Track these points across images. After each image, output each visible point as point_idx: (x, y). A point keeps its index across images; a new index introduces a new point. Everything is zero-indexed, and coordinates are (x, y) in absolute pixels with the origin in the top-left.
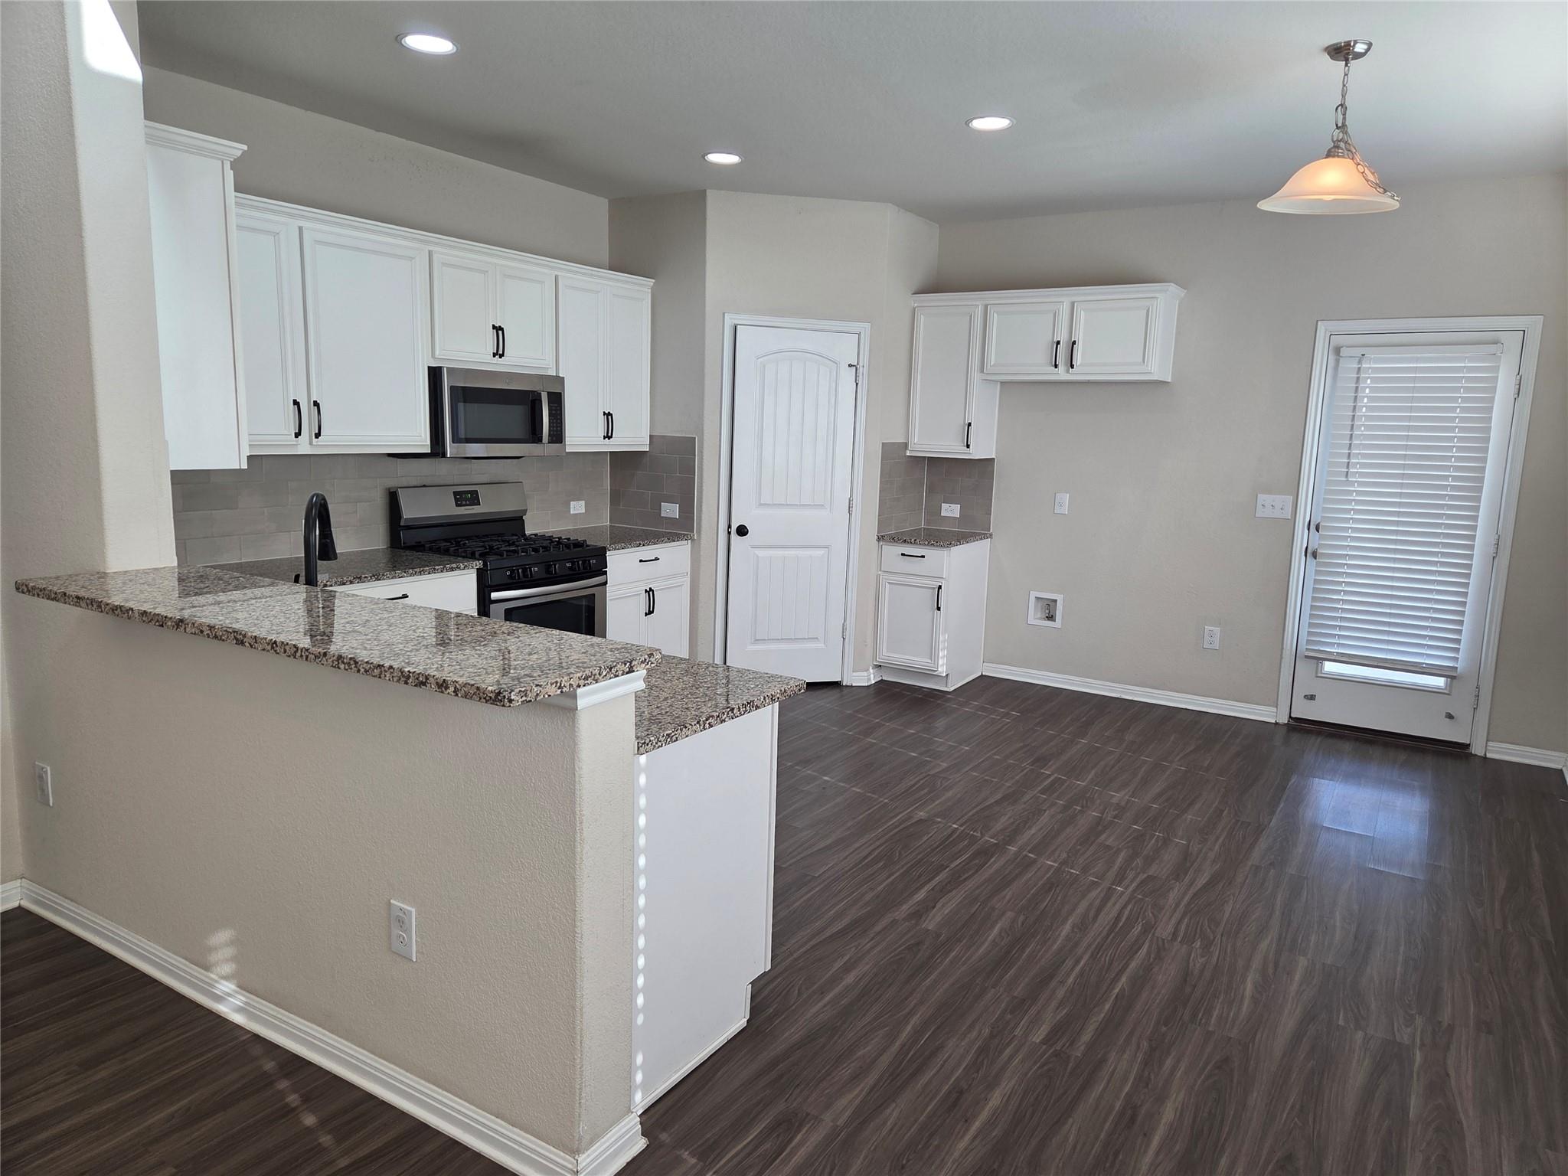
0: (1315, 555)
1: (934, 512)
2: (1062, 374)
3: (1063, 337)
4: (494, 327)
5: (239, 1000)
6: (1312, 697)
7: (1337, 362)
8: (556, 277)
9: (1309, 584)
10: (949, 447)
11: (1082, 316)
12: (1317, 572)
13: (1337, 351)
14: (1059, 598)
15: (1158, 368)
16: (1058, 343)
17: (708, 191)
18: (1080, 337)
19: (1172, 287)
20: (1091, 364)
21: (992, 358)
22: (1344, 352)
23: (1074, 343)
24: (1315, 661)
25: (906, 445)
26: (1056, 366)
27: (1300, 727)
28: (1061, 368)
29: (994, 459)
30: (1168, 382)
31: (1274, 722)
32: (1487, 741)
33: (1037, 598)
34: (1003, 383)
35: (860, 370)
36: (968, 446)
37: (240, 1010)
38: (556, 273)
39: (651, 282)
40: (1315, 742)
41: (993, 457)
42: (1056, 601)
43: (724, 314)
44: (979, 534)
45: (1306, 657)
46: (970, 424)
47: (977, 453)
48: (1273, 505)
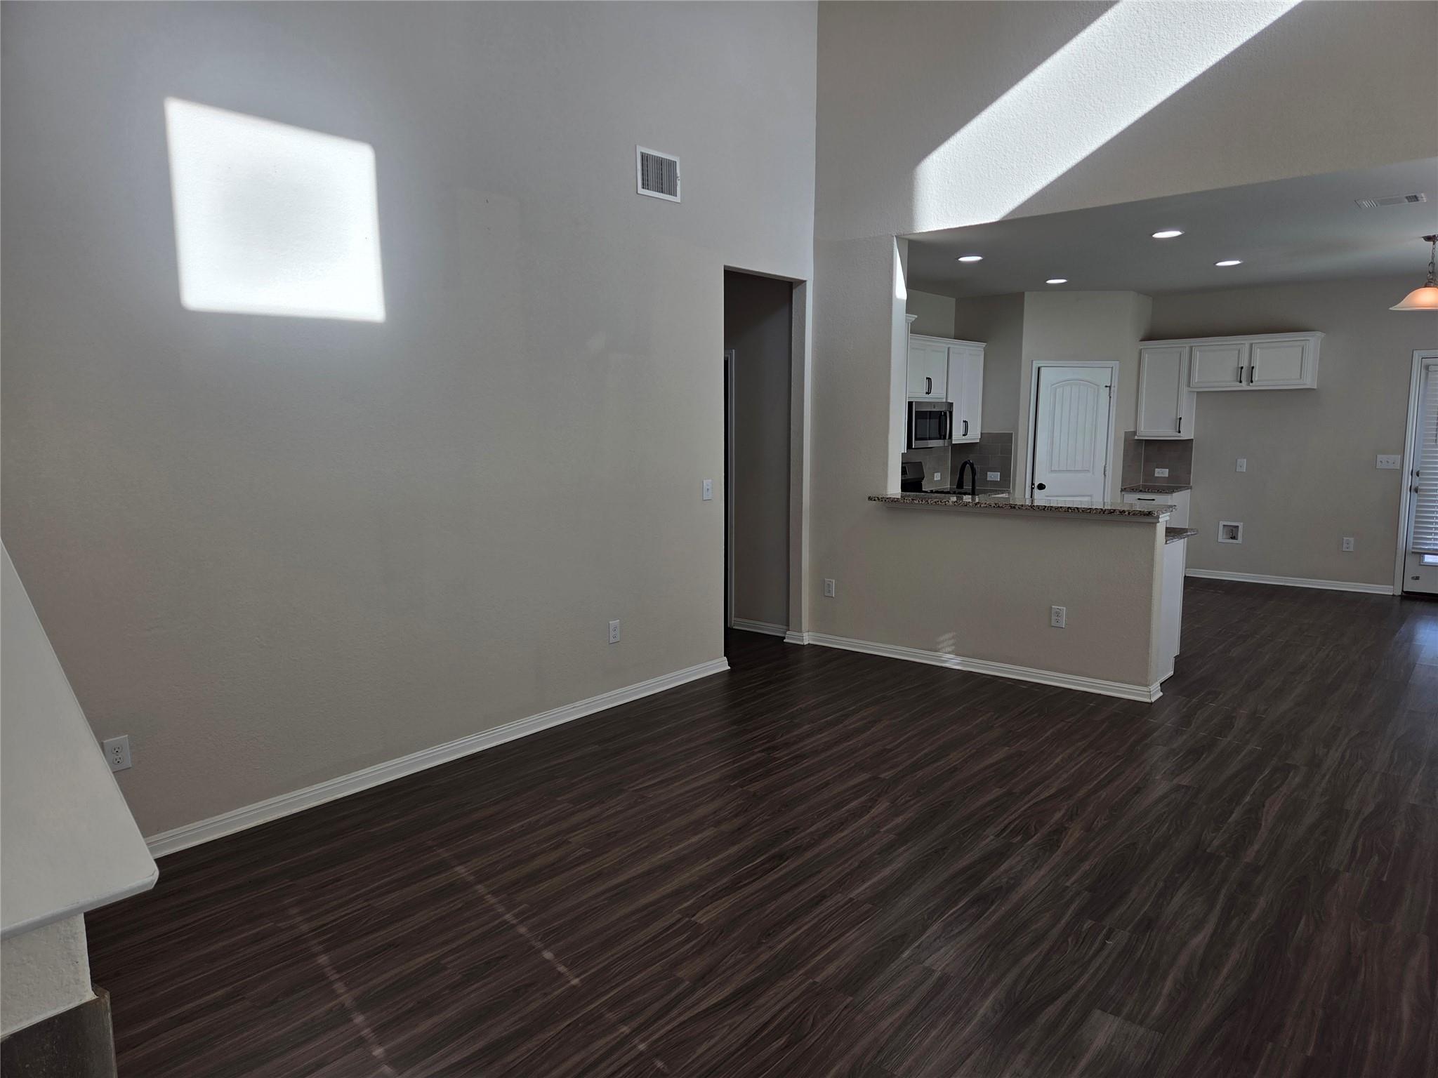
0: (1416, 490)
1: (1149, 475)
2: (1244, 386)
3: (1245, 364)
4: (927, 378)
5: (959, 659)
6: (1417, 578)
7: (1427, 374)
8: (949, 349)
9: (1414, 508)
10: (1165, 432)
11: (1258, 352)
12: (1418, 501)
13: (1427, 367)
14: (1240, 525)
15: (1310, 382)
16: (1242, 368)
17: (1026, 293)
18: (1257, 364)
19: (1319, 334)
20: (1262, 380)
21: (1196, 378)
22: (1432, 368)
23: (1253, 368)
24: (1418, 556)
25: (1135, 433)
26: (1241, 382)
27: (1409, 597)
28: (1244, 383)
29: (1192, 440)
30: (1314, 389)
31: (1391, 594)
33: (1224, 526)
34: (1198, 392)
35: (1112, 388)
36: (1179, 432)
37: (958, 664)
38: (949, 346)
39: (984, 345)
40: (1418, 606)
41: (1192, 438)
42: (1238, 526)
43: (1032, 361)
44: (1181, 487)
45: (1413, 552)
46: (1180, 419)
47: (1185, 435)
48: (1387, 461)
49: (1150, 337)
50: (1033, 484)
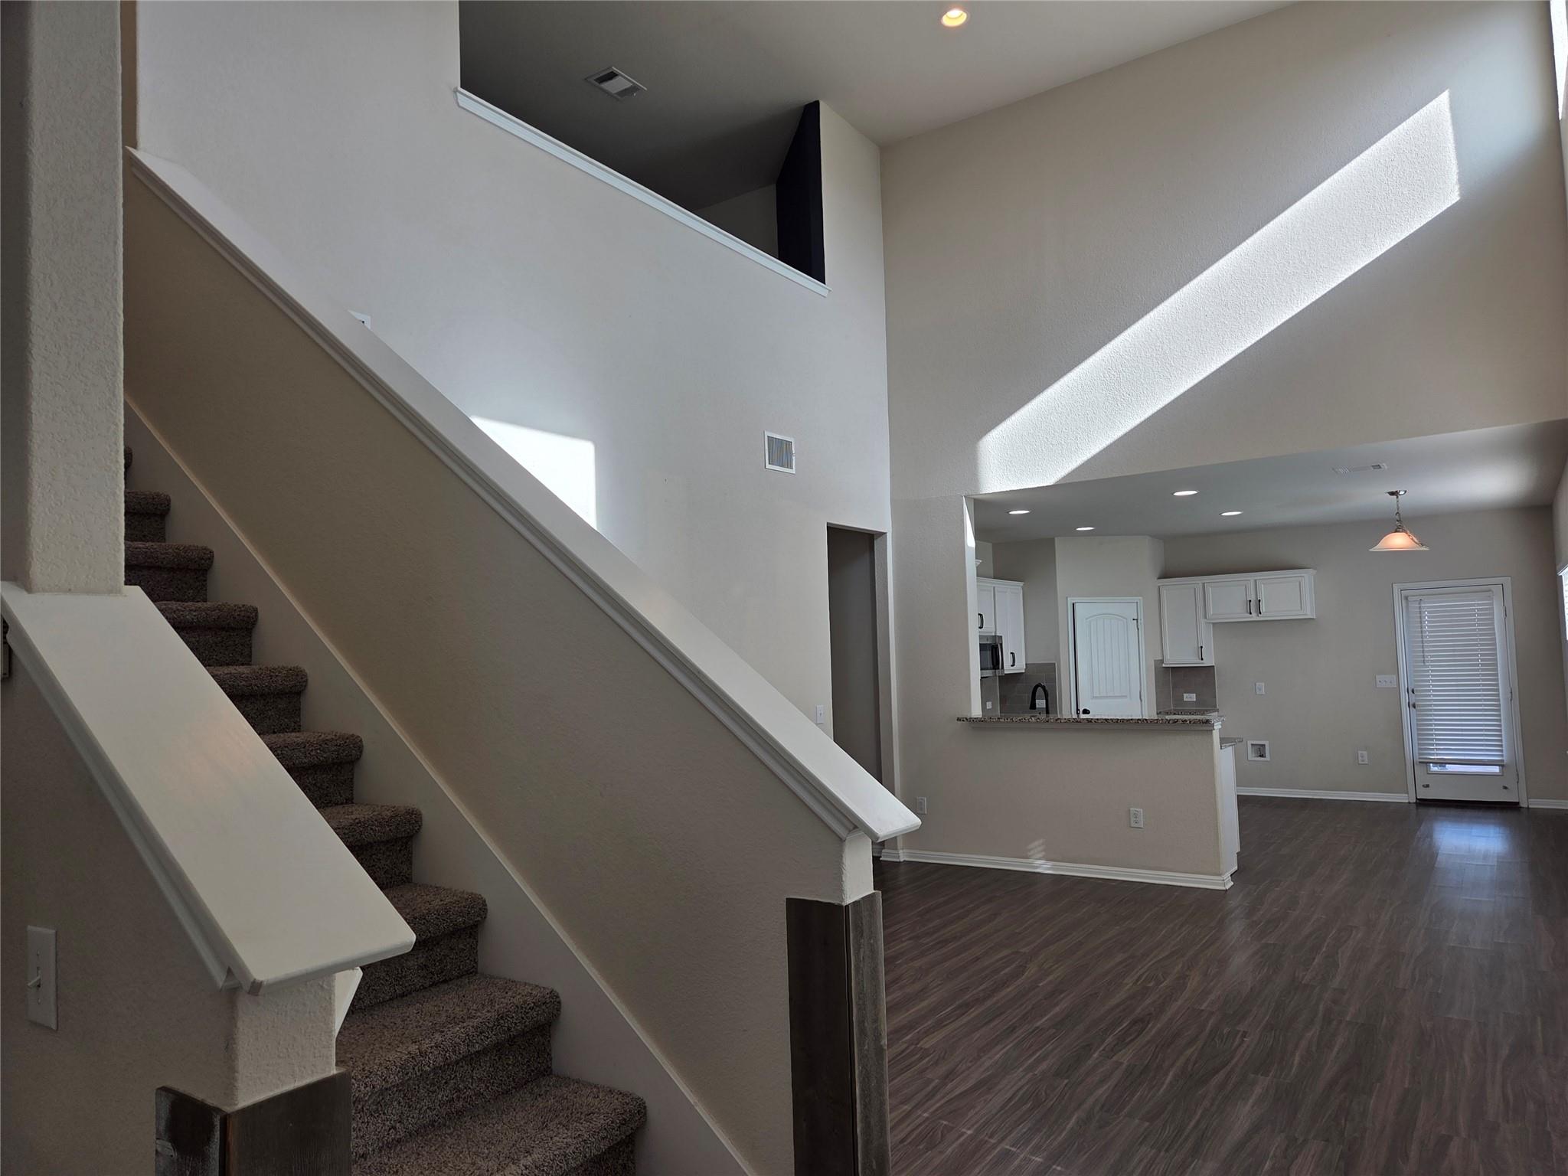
0: (1414, 706)
1: (1179, 700)
2: (1254, 617)
3: (1252, 598)
4: (979, 614)
5: (1050, 864)
6: (1428, 786)
7: (1407, 607)
8: (994, 588)
9: (1414, 722)
10: (1189, 660)
11: (1262, 588)
12: (1418, 715)
13: (1406, 598)
14: (1266, 743)
15: (1309, 612)
16: (1250, 601)
17: (1056, 539)
18: (1262, 597)
19: (1311, 571)
20: (1269, 612)
21: (1211, 611)
22: (1409, 598)
23: (1260, 601)
24: (1424, 765)
25: (1162, 661)
26: (1251, 613)
27: (1423, 803)
28: (1254, 614)
29: (1213, 666)
30: (1313, 619)
31: (1407, 801)
32: (1528, 798)
33: (1252, 745)
34: (1214, 624)
35: (1139, 621)
36: (1202, 659)
37: (1049, 869)
38: (994, 585)
39: (1021, 584)
40: (1432, 811)
41: (1214, 664)
42: (1264, 745)
43: (1067, 598)
44: (1209, 710)
45: (1420, 762)
46: (1201, 647)
47: (1207, 663)
48: (1385, 681)
49: (1165, 575)
50: (1078, 710)
